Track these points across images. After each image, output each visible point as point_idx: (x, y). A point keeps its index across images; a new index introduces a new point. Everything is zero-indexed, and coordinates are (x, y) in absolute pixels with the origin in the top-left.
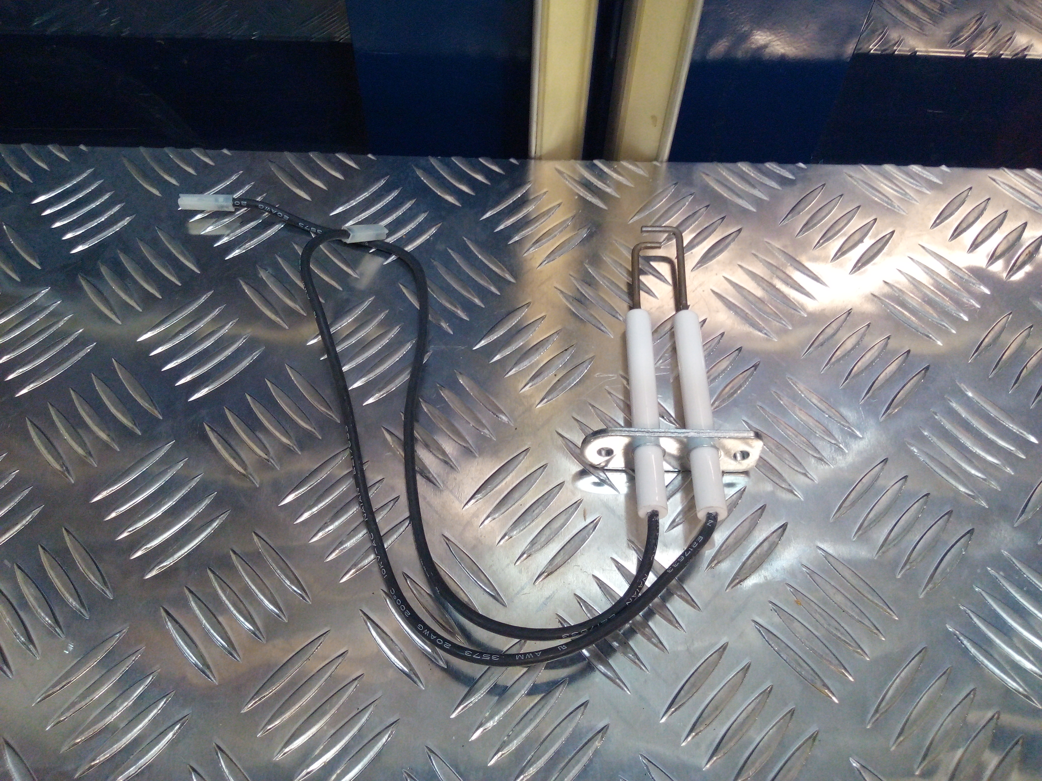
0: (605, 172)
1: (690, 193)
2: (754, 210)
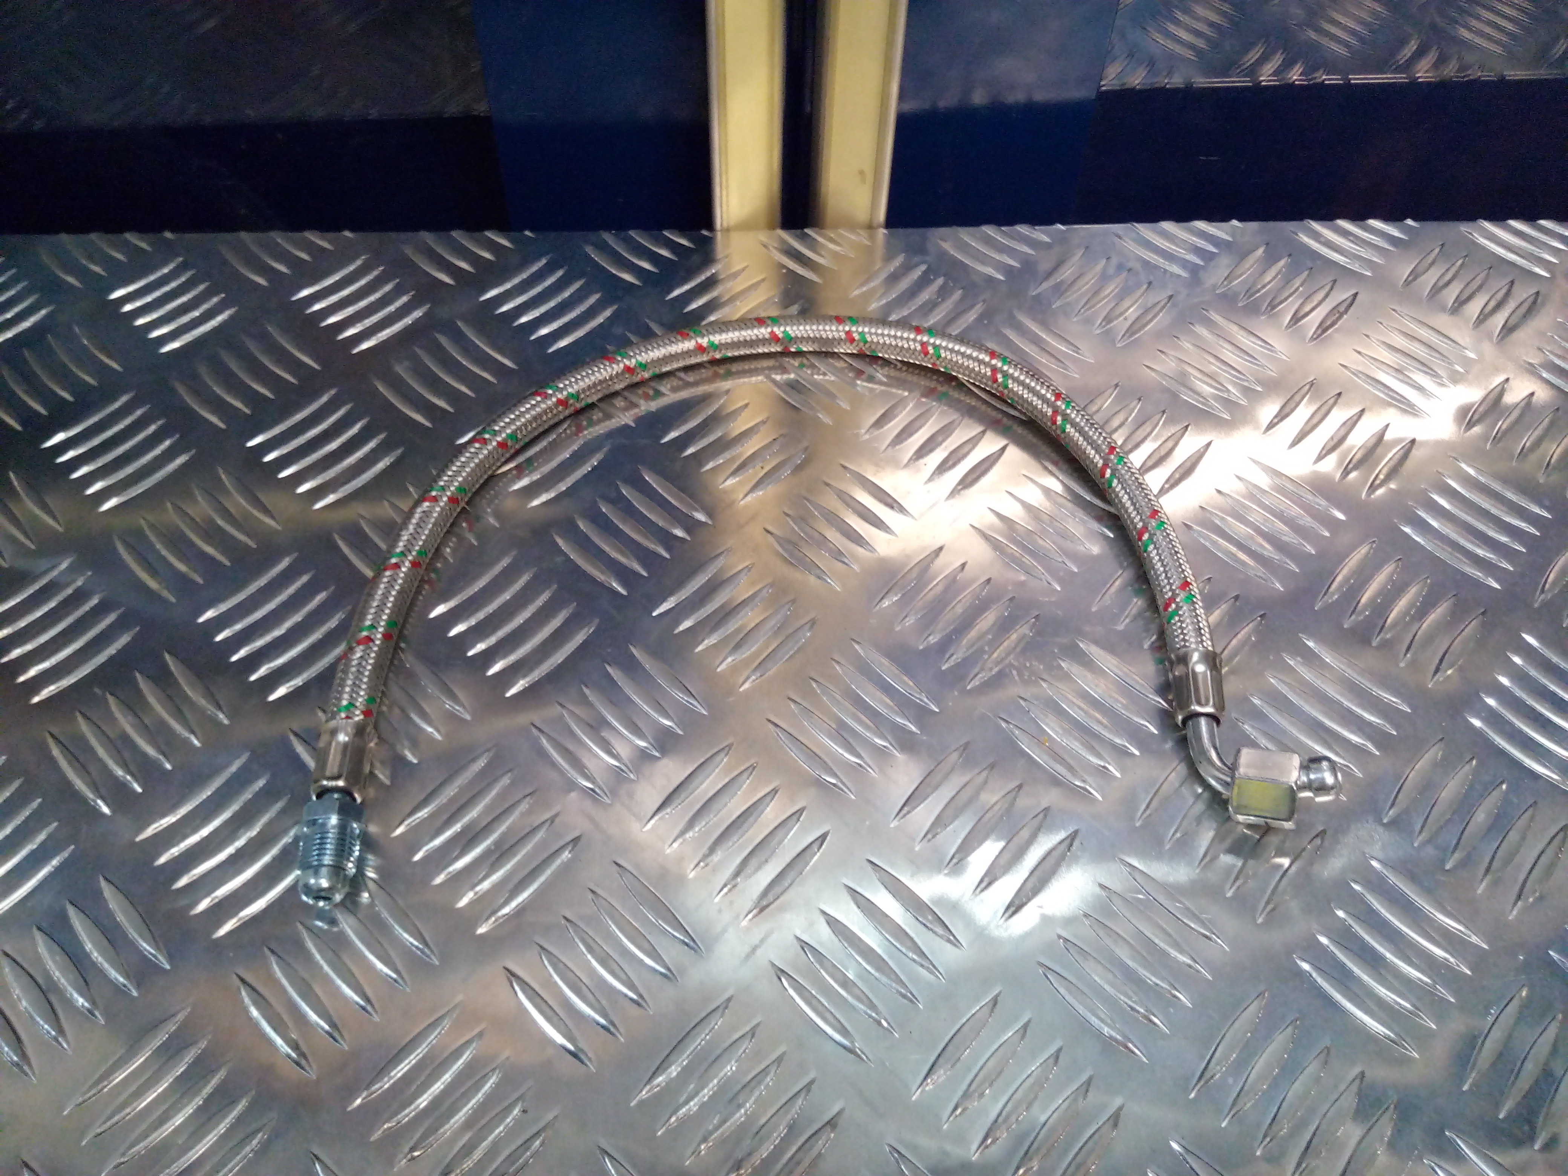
0: (819, 242)
1: (923, 262)
2: (1002, 278)
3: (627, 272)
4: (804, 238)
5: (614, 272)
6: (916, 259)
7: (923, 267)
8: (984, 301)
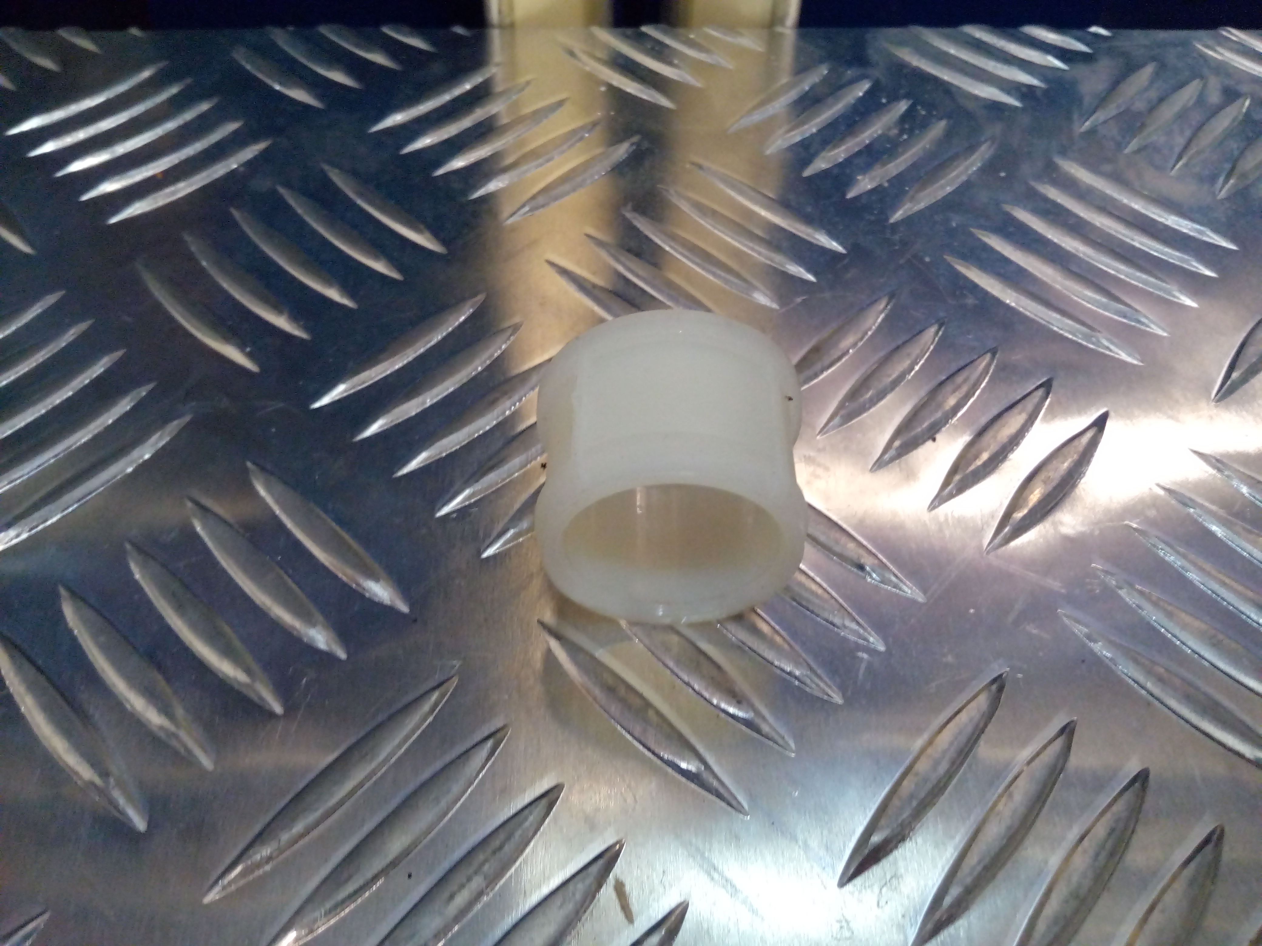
0: (667, 46)
1: (863, 77)
2: (1017, 103)
3: (301, 87)
4: (640, 40)
5: (277, 87)
6: (850, 73)
7: (866, 86)
8: (993, 139)
